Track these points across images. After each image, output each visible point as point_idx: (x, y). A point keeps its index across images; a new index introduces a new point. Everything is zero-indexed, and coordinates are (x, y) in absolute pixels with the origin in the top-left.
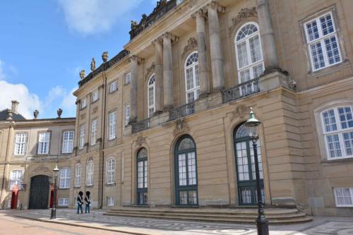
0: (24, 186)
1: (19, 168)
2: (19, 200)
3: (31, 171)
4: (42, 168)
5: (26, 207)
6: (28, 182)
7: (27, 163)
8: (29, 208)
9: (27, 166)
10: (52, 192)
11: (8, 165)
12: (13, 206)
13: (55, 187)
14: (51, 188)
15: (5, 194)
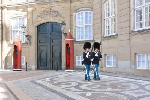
0: (29, 37)
1: (19, 13)
2: (23, 57)
3: (35, 17)
4: (50, 12)
5: (34, 67)
6: (33, 32)
7: (31, 6)
8: (38, 68)
9: (30, 9)
10: (67, 45)
11: (5, 10)
12: (17, 65)
13: (71, 37)
14: (65, 40)
15: (7, 49)
